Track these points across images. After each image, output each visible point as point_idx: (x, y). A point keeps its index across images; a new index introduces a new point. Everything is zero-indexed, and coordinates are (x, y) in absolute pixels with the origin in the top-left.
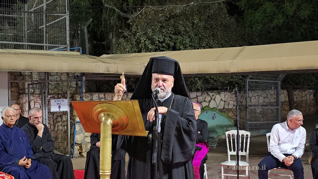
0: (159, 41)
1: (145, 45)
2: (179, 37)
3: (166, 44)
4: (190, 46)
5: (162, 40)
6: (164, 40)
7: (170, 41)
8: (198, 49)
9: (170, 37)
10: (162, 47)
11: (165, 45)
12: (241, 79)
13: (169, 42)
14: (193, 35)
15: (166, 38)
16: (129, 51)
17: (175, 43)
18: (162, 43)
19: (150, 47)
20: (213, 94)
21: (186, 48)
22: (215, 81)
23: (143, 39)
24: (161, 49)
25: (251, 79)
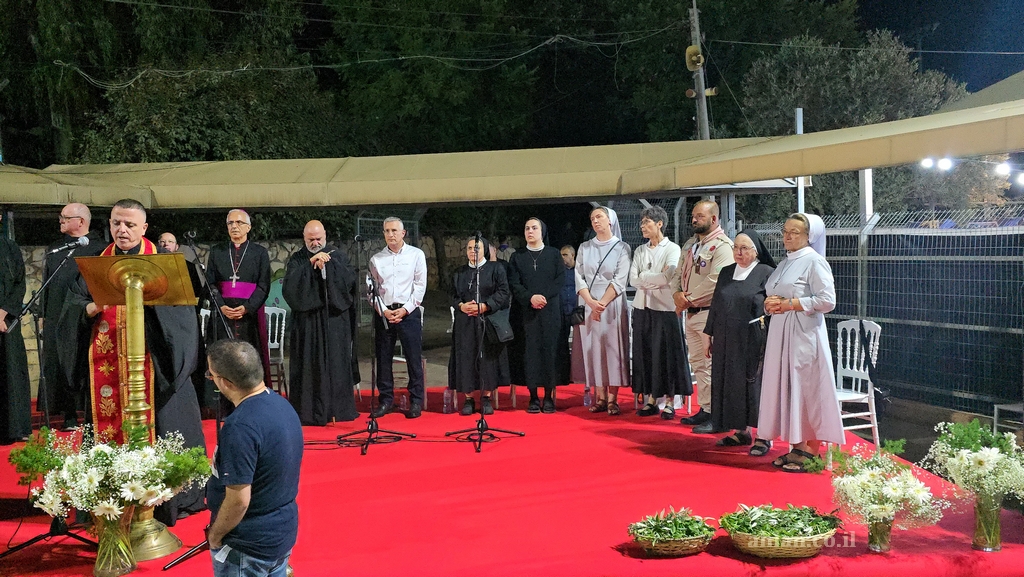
0: (177, 140)
1: (148, 146)
2: (220, 132)
3: (193, 146)
4: (242, 151)
5: (183, 137)
6: (188, 139)
7: (201, 139)
8: (260, 158)
9: (200, 132)
10: (184, 152)
11: (190, 148)
12: (347, 217)
13: (199, 142)
14: (247, 130)
15: (192, 134)
16: (110, 159)
17: (212, 146)
18: (183, 143)
19: (159, 152)
20: (294, 245)
21: (234, 156)
22: (295, 220)
23: (142, 135)
24: (183, 155)
25: (364, 216)
